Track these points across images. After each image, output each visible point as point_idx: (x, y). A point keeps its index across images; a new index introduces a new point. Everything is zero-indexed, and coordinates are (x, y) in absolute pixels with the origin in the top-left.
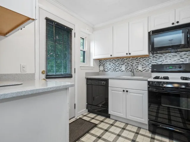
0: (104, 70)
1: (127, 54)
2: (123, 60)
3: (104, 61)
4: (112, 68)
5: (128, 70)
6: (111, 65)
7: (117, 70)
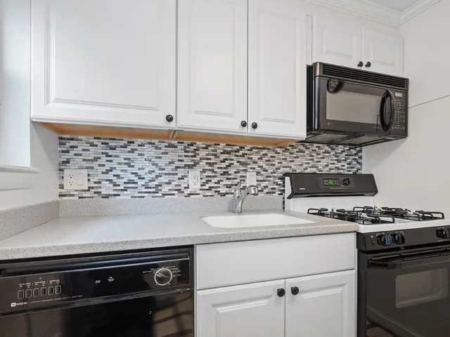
0: (94, 190)
1: (244, 124)
2: (192, 148)
3: (96, 142)
4: (141, 182)
5: (210, 188)
6: (137, 164)
7: (165, 189)
